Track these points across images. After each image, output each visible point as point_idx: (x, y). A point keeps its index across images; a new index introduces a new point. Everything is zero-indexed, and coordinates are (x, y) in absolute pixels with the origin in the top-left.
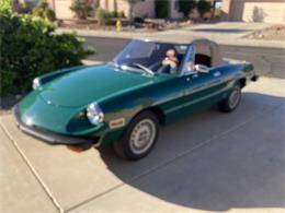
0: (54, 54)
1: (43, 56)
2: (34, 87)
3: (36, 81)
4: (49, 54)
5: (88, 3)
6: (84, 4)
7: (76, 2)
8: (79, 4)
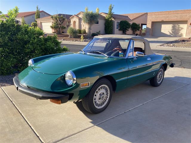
0: (42, 49)
1: (34, 49)
2: (29, 65)
3: (30, 62)
4: (39, 48)
5: (63, 24)
6: (60, 24)
7: (55, 24)
8: (57, 24)
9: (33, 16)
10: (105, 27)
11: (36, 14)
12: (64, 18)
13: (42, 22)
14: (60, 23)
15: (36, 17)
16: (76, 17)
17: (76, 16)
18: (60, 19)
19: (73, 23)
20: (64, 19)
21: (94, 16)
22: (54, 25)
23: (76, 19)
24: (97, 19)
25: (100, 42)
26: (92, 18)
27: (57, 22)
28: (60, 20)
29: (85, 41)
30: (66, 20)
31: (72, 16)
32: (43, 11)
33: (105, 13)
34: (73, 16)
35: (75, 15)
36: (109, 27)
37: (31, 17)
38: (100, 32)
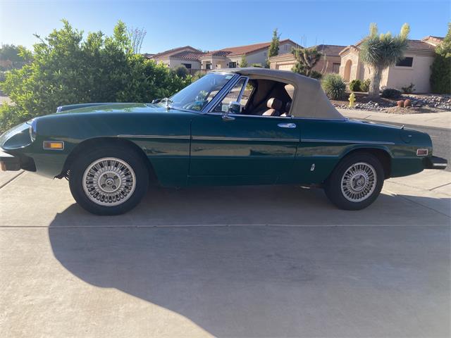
5: (314, 68)
6: (309, 68)
7: (297, 67)
8: (302, 68)
9: (265, 52)
10: (431, 76)
11: (270, 48)
12: (319, 52)
13: (280, 63)
14: (309, 65)
15: (269, 54)
16: (354, 49)
17: (355, 47)
18: (310, 56)
19: (345, 65)
20: (319, 56)
21: (391, 46)
22: (295, 68)
23: (353, 57)
24: (400, 52)
25: (396, 112)
26: (385, 52)
27: (301, 63)
28: (308, 58)
29: (357, 108)
30: (325, 58)
31: (346, 49)
32: (288, 41)
33: (438, 38)
34: (348, 49)
35: (352, 46)
36: (443, 75)
37: (263, 52)
38: (411, 87)
